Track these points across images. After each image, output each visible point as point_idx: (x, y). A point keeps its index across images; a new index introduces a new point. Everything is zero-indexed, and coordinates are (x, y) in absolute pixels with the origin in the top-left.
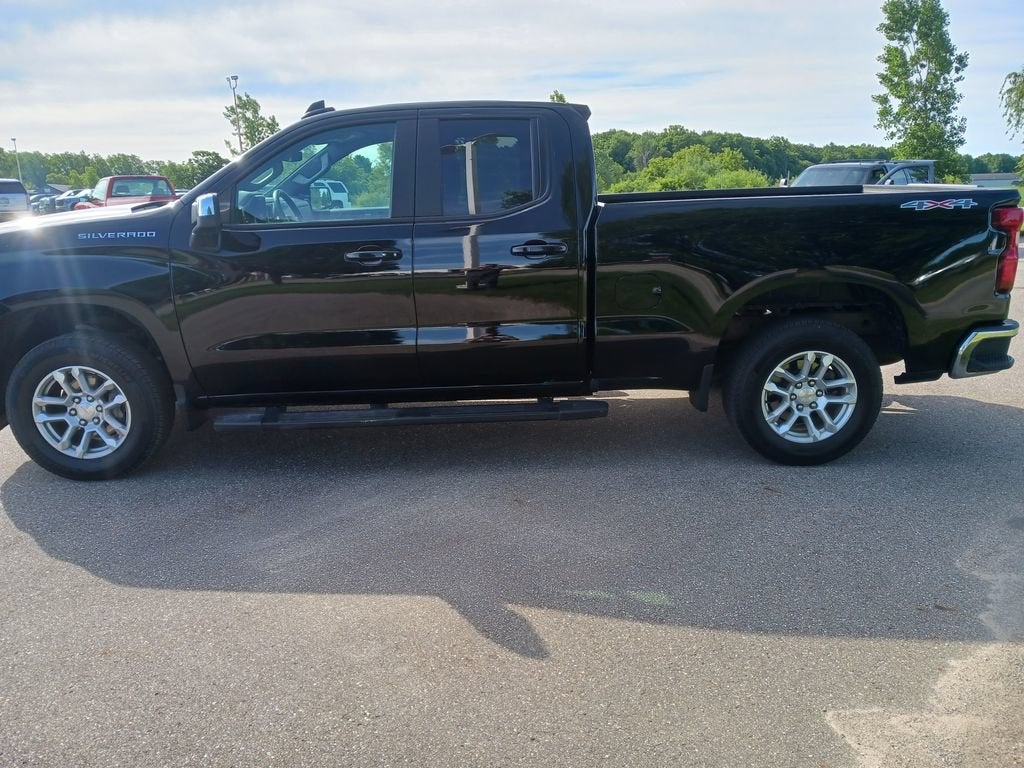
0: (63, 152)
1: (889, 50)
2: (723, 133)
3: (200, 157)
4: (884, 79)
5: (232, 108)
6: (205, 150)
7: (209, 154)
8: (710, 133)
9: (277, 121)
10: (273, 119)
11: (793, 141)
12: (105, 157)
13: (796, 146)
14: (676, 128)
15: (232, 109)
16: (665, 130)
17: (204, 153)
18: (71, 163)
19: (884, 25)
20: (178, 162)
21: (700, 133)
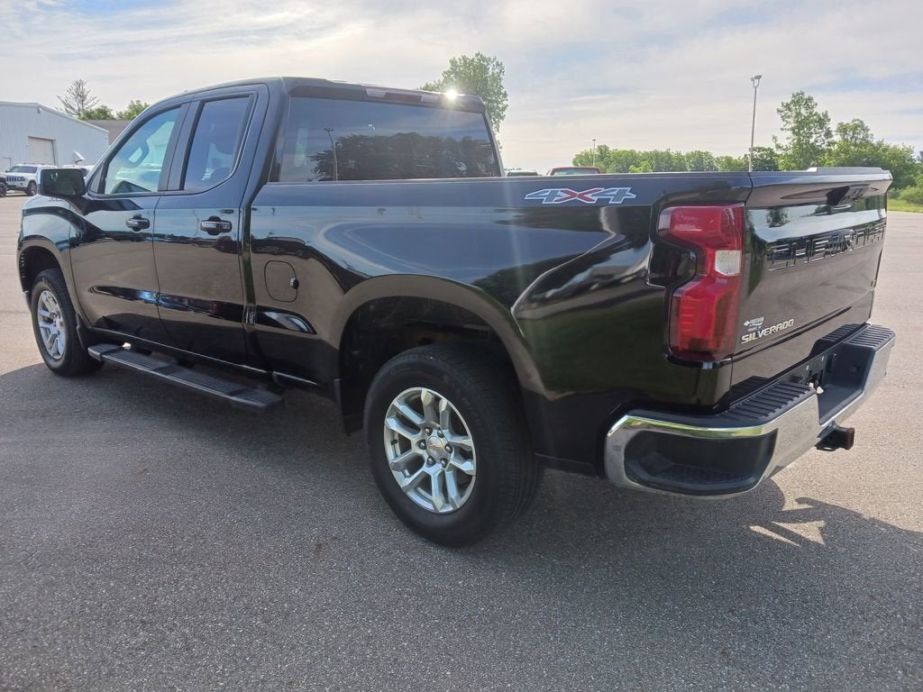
0: (652, 150)
3: (755, 153)
5: (787, 104)
6: (760, 146)
7: (764, 150)
9: (830, 116)
10: (826, 115)
12: (683, 154)
15: (788, 106)
17: (760, 149)
18: (657, 159)
20: (735, 157)
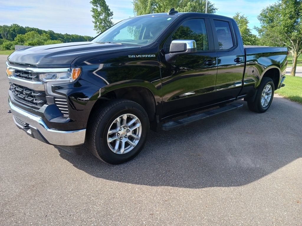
1: (94, 9)
2: (32, 27)
4: (93, 16)
8: (28, 27)
11: (55, 32)
13: (56, 33)
14: (15, 25)
16: (11, 25)
19: (92, 2)
21: (24, 27)
